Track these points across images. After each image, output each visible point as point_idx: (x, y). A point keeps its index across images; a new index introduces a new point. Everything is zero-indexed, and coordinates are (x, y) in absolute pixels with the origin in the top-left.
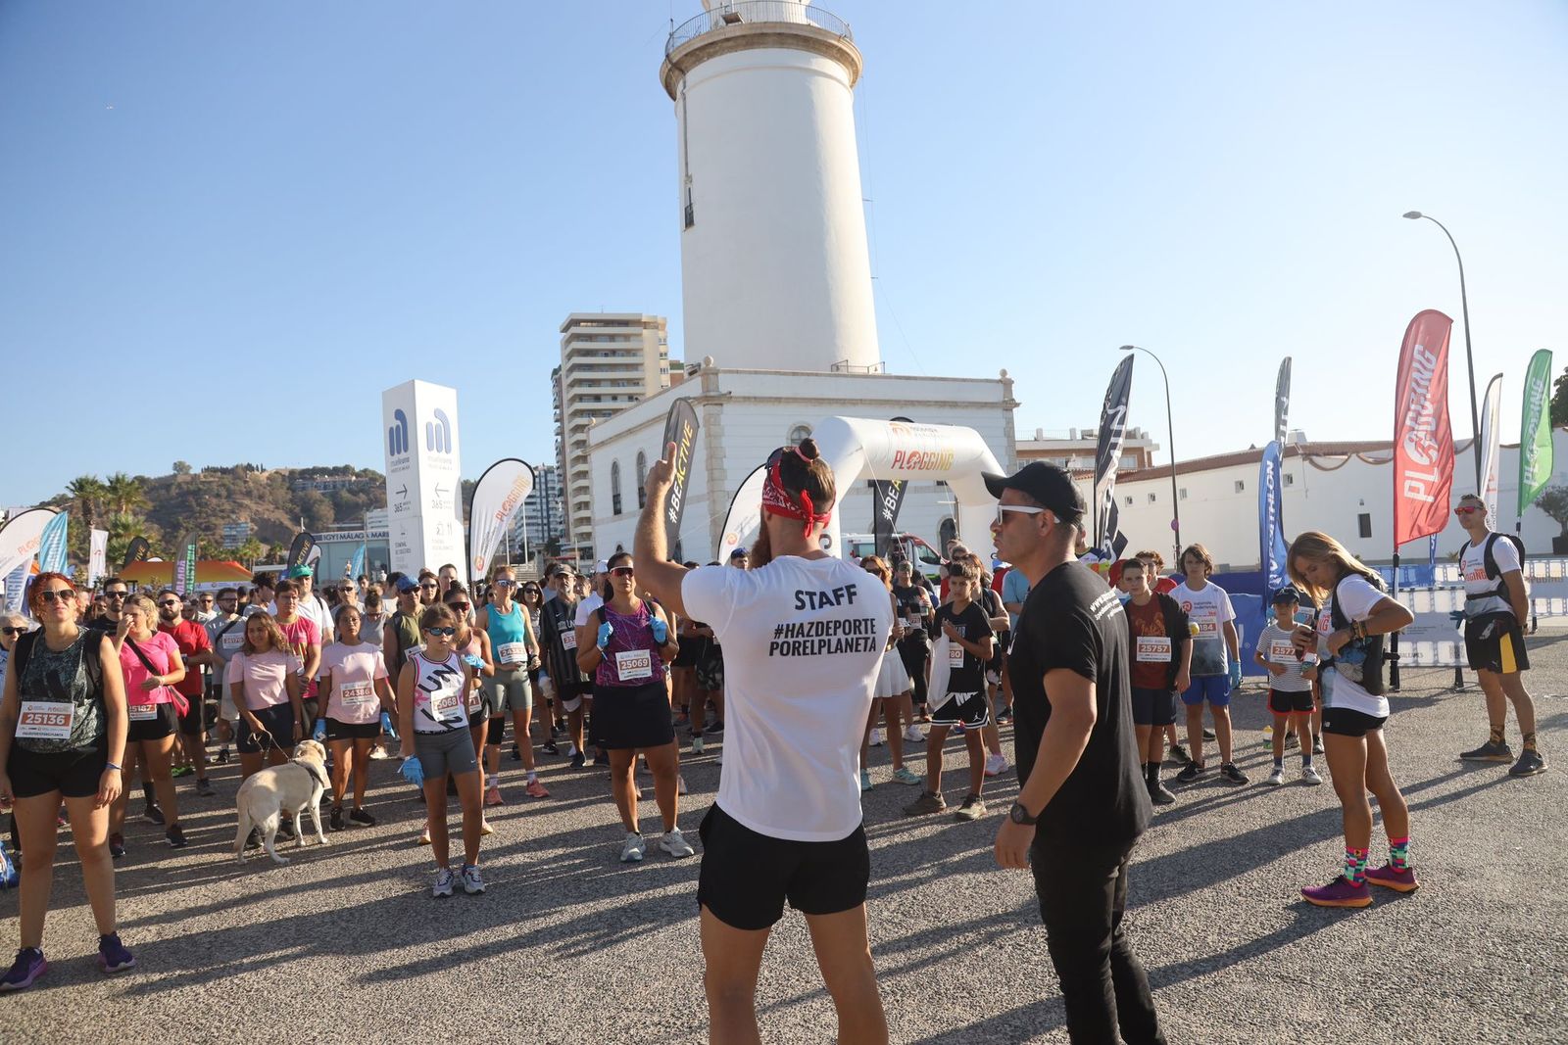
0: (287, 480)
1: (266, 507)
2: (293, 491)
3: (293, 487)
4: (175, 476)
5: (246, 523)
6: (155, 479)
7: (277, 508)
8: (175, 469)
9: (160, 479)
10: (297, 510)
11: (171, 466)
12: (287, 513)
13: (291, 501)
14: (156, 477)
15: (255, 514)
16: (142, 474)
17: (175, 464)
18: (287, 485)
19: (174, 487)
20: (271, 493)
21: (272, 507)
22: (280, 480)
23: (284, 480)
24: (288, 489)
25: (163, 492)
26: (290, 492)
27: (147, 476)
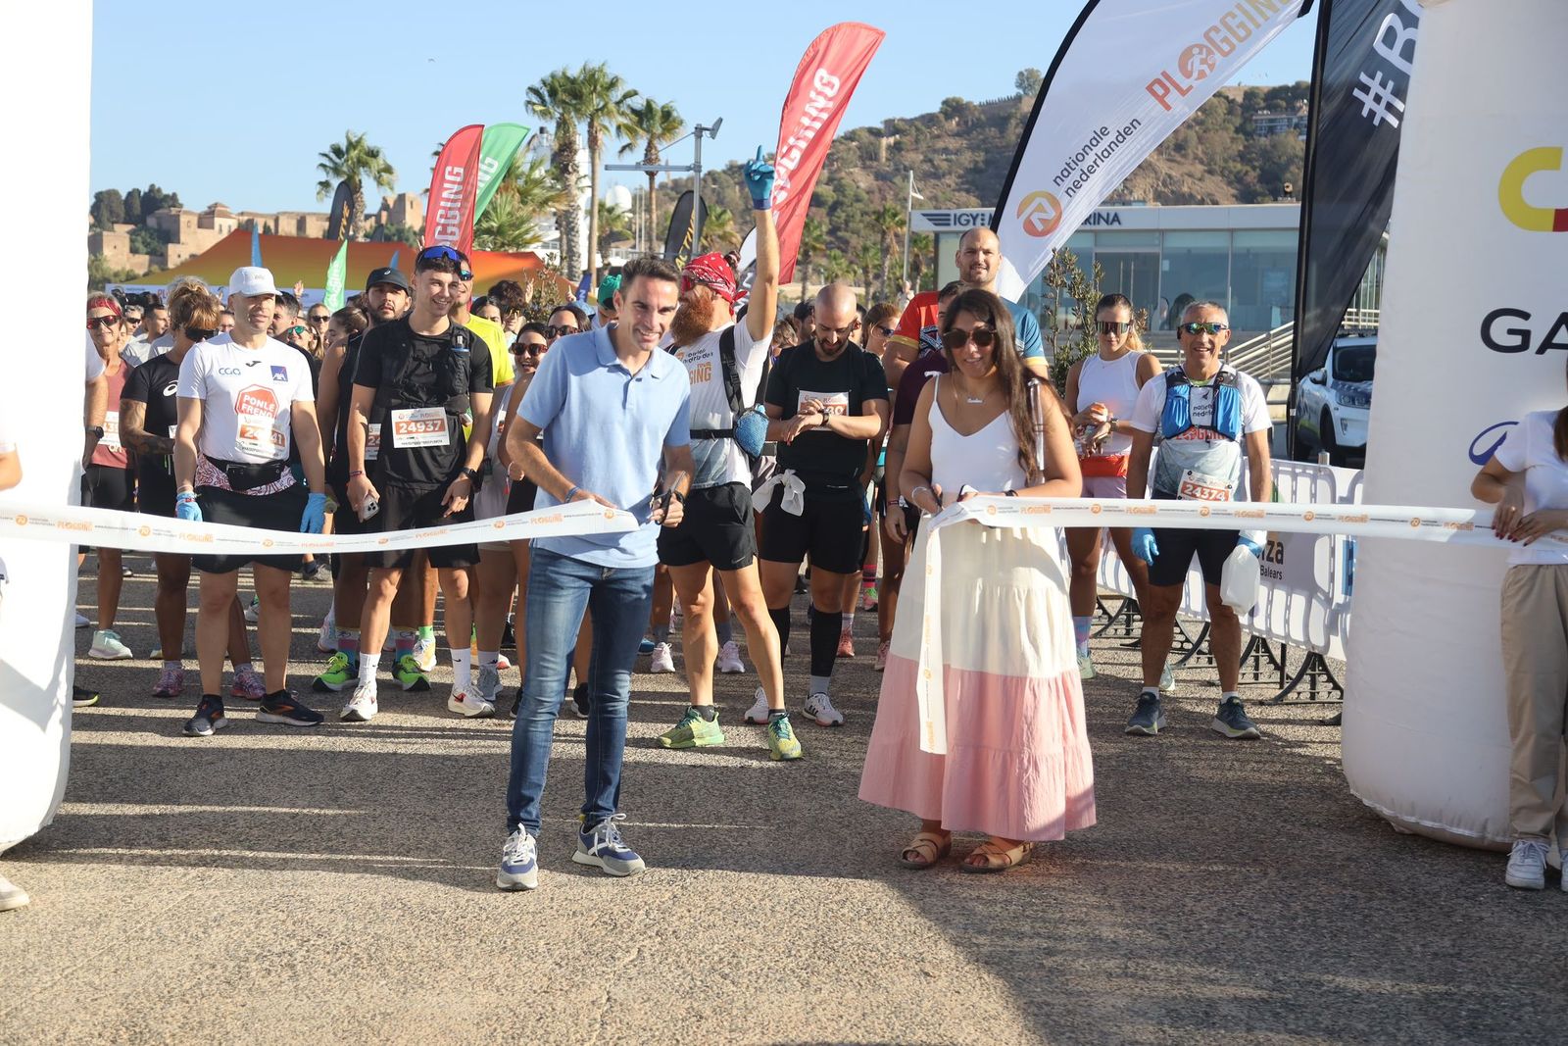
0: (1239, 110)
1: (1187, 168)
2: (1249, 135)
3: (1249, 127)
4: (1018, 98)
5: (1144, 201)
6: (980, 105)
7: (1211, 172)
8: (1020, 85)
9: (989, 104)
10: (1252, 176)
11: (1014, 78)
12: (1230, 184)
13: (1242, 157)
14: (983, 100)
15: (1165, 184)
16: (957, 96)
17: (1021, 74)
18: (1238, 121)
19: (1013, 122)
20: (1200, 140)
21: (1199, 168)
22: (1222, 110)
23: (1230, 112)
24: (1237, 131)
25: (993, 131)
26: (1241, 136)
27: (966, 99)
